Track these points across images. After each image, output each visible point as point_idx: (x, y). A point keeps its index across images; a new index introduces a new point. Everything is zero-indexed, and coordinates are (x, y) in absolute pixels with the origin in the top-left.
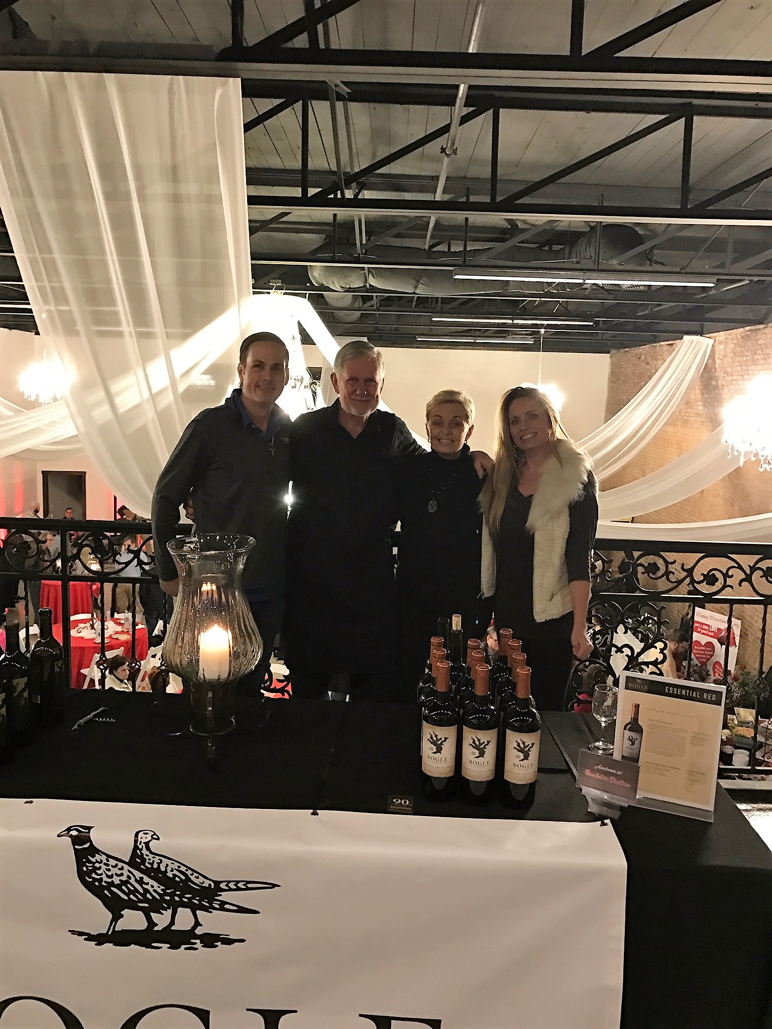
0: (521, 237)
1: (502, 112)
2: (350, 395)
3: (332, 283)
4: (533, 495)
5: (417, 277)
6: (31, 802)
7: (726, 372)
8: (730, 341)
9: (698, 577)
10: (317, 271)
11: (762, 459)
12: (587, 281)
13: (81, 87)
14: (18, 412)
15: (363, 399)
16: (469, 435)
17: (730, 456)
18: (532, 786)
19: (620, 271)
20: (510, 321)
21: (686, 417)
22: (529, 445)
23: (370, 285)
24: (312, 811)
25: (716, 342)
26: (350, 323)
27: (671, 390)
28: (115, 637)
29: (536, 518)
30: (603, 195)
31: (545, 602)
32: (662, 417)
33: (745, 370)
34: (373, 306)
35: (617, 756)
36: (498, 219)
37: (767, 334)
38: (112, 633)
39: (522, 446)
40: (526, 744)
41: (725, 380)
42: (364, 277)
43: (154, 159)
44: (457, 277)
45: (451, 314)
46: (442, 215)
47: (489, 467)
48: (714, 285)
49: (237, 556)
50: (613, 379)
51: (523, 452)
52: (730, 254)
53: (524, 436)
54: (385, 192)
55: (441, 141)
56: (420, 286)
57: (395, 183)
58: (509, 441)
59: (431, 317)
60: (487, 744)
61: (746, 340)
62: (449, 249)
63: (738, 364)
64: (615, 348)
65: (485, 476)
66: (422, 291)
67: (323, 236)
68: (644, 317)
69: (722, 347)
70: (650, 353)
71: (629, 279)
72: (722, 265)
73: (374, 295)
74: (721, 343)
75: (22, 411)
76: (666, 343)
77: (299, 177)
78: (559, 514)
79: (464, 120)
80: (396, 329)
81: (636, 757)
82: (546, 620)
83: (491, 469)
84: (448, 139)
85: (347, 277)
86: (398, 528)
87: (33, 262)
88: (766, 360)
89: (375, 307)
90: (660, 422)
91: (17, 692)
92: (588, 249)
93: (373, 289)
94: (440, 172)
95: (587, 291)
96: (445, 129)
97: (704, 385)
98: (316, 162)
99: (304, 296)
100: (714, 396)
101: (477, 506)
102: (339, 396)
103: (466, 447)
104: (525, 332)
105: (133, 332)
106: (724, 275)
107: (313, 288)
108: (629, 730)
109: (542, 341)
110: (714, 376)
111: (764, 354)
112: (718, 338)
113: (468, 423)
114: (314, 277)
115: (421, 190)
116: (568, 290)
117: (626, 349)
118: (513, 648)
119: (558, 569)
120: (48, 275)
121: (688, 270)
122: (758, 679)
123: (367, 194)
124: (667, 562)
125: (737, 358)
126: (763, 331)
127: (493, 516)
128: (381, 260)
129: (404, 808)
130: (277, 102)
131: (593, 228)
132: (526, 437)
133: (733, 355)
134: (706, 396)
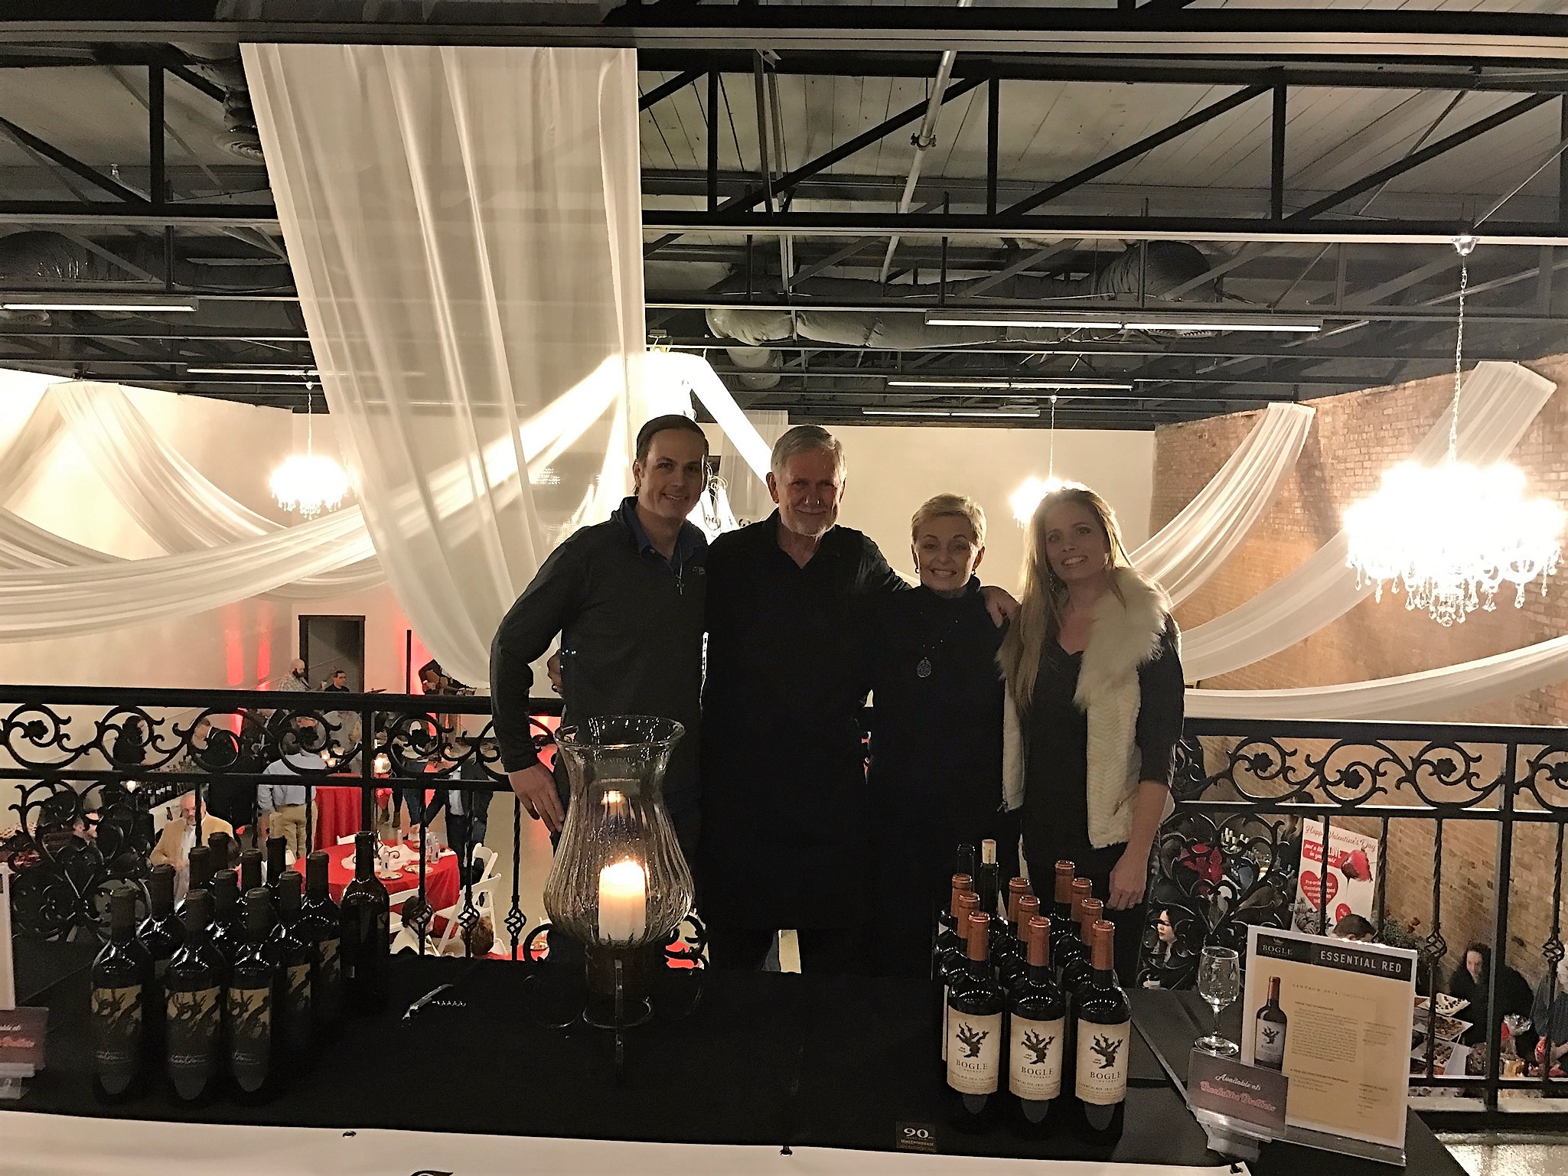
0: (1029, 262)
1: (1003, 83)
2: (796, 506)
3: (742, 333)
4: (1082, 652)
5: (870, 323)
6: (353, 1134)
7: (1335, 457)
8: (1340, 411)
9: (1332, 776)
10: (719, 317)
11: (1410, 590)
12: (1128, 326)
13: (407, 64)
14: (272, 531)
15: (816, 511)
16: (978, 560)
17: (1360, 586)
18: (1119, 1107)
19: (1174, 310)
20: (1007, 385)
21: (1277, 526)
22: (1076, 574)
23: (798, 335)
24: (781, 1148)
25: (1319, 413)
26: (764, 391)
27: (1252, 486)
28: (410, 870)
29: (1089, 687)
30: (1147, 199)
31: (1106, 816)
32: (1240, 525)
33: (1365, 454)
34: (800, 365)
35: (1247, 1059)
36: (993, 237)
37: (1397, 400)
38: (405, 864)
39: (1064, 575)
40: (1110, 1042)
41: (1334, 469)
42: (790, 324)
43: (507, 157)
44: (931, 322)
45: (917, 375)
46: (908, 235)
47: (1010, 611)
48: (1320, 329)
49: (655, 751)
50: (1160, 469)
51: (1064, 585)
52: (1341, 283)
53: (1068, 559)
54: (822, 201)
55: (913, 127)
56: (873, 335)
57: (839, 188)
58: (1045, 571)
59: (886, 381)
60: (1050, 1043)
61: (1365, 408)
62: (915, 280)
63: (1354, 444)
64: (1162, 422)
65: (1006, 622)
66: (876, 343)
67: (727, 265)
68: (1205, 376)
69: (1328, 419)
70: (1217, 430)
71: (1191, 322)
72: (1330, 298)
73: (802, 349)
74: (1326, 413)
75: (280, 529)
76: (1241, 414)
77: (703, 181)
78: (1124, 680)
79: (950, 94)
80: (833, 398)
81: (1276, 1060)
82: (1109, 845)
83: (1015, 614)
84: (923, 125)
85: (764, 325)
86: (869, 703)
87: (324, 311)
88: (1397, 438)
89: (803, 368)
90: (1236, 535)
91: (326, 962)
92: (1125, 278)
93: (803, 341)
94: (909, 173)
95: (1123, 339)
96: (921, 109)
97: (1302, 476)
98: (727, 160)
99: (699, 353)
100: (1318, 492)
101: (996, 670)
102: (777, 505)
103: (974, 581)
104: (1027, 401)
105: (468, 409)
106: (1334, 313)
107: (712, 341)
108: (1264, 1019)
109: (1053, 414)
110: (1318, 463)
111: (1394, 430)
112: (1320, 407)
113: (976, 544)
114: (715, 325)
115: (877, 196)
116: (1097, 338)
117: (1180, 424)
118: (1079, 891)
119: (1126, 764)
120: (345, 328)
121: (1279, 307)
122: (1433, 935)
123: (797, 206)
124: (1283, 754)
125: (1351, 436)
126: (1391, 395)
127: (1022, 681)
128: (820, 299)
129: (922, 1143)
130: (672, 75)
131: (1132, 247)
132: (1070, 562)
133: (1346, 430)
134: (1306, 493)
